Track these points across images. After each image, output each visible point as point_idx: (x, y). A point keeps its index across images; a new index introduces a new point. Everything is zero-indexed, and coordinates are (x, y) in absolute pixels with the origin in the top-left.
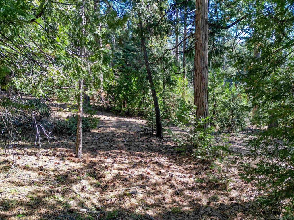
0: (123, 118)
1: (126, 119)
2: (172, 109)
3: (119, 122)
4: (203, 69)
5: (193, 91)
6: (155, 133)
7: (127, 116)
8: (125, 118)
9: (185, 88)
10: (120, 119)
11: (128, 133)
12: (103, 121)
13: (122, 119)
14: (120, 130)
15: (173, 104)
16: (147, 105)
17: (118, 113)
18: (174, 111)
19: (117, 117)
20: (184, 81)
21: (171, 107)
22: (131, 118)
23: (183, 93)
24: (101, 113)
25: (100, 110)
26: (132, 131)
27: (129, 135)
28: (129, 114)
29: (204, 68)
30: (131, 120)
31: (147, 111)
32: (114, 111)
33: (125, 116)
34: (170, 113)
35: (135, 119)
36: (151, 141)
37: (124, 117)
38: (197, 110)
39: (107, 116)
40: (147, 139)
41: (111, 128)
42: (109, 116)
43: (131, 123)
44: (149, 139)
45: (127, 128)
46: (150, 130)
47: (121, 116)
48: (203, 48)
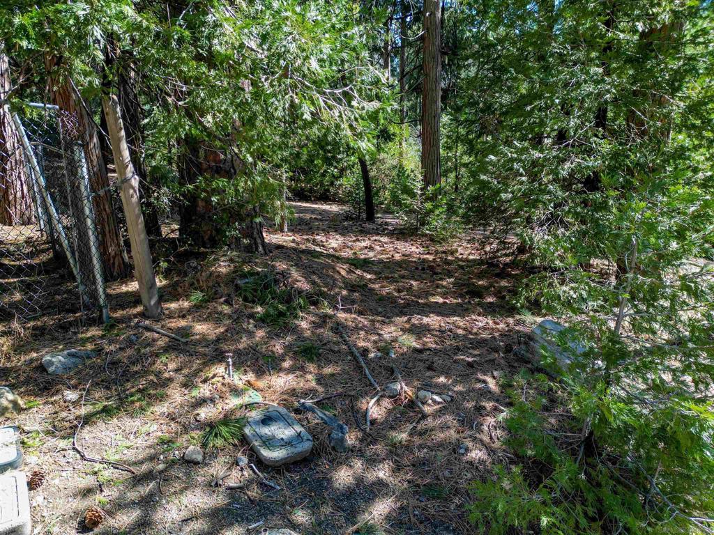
4: (433, 119)
5: (419, 150)
9: (404, 144)
20: (403, 130)
23: (401, 154)
29: (434, 117)
38: (425, 177)
48: (434, 88)
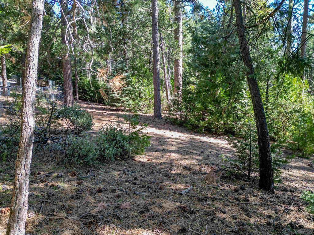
0: (200, 135)
1: (205, 139)
2: (282, 126)
3: (191, 143)
6: (255, 175)
7: (206, 134)
8: (204, 136)
10: (195, 137)
11: (198, 168)
12: (168, 140)
13: (199, 137)
14: (187, 159)
15: (285, 118)
16: (240, 119)
17: (194, 129)
18: (286, 129)
19: (192, 134)
21: (280, 123)
22: (213, 137)
24: (172, 127)
25: (171, 124)
26: (207, 164)
27: (201, 173)
28: (210, 131)
30: (212, 140)
31: (240, 128)
32: (189, 126)
33: (204, 133)
34: (279, 132)
35: (219, 139)
36: (246, 200)
37: (202, 134)
39: (178, 132)
40: (236, 190)
41: (173, 154)
42: (181, 132)
43: (211, 146)
44: (241, 192)
45: (200, 155)
46: (244, 168)
47: (199, 133)
